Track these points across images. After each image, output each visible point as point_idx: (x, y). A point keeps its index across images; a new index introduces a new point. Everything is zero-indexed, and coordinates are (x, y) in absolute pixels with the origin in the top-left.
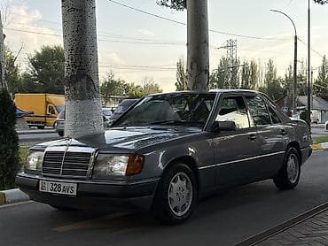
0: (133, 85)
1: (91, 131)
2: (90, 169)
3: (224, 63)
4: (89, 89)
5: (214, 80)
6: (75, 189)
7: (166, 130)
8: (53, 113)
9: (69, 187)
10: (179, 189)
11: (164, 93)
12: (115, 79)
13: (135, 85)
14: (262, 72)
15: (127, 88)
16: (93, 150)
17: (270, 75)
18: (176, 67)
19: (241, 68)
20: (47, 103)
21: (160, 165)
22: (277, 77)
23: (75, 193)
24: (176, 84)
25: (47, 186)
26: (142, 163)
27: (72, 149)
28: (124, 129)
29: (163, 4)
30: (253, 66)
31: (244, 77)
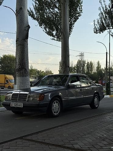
0: (41, 71)
1: (26, 88)
2: (27, 99)
3: (79, 62)
4: (25, 73)
5: (75, 69)
6: (22, 105)
7: (51, 87)
8: (8, 82)
9: (20, 105)
10: (56, 106)
11: (54, 74)
12: (33, 68)
13: (42, 71)
14: (95, 66)
15: (38, 72)
16: (28, 93)
17: (99, 67)
18: (59, 64)
19: (86, 64)
20: (6, 78)
21: (49, 98)
22: (101, 68)
23: (22, 107)
24: (59, 71)
25: (13, 105)
26: (44, 97)
27: (21, 93)
28: (38, 87)
29: (53, 39)
30: (91, 64)
31: (88, 68)
